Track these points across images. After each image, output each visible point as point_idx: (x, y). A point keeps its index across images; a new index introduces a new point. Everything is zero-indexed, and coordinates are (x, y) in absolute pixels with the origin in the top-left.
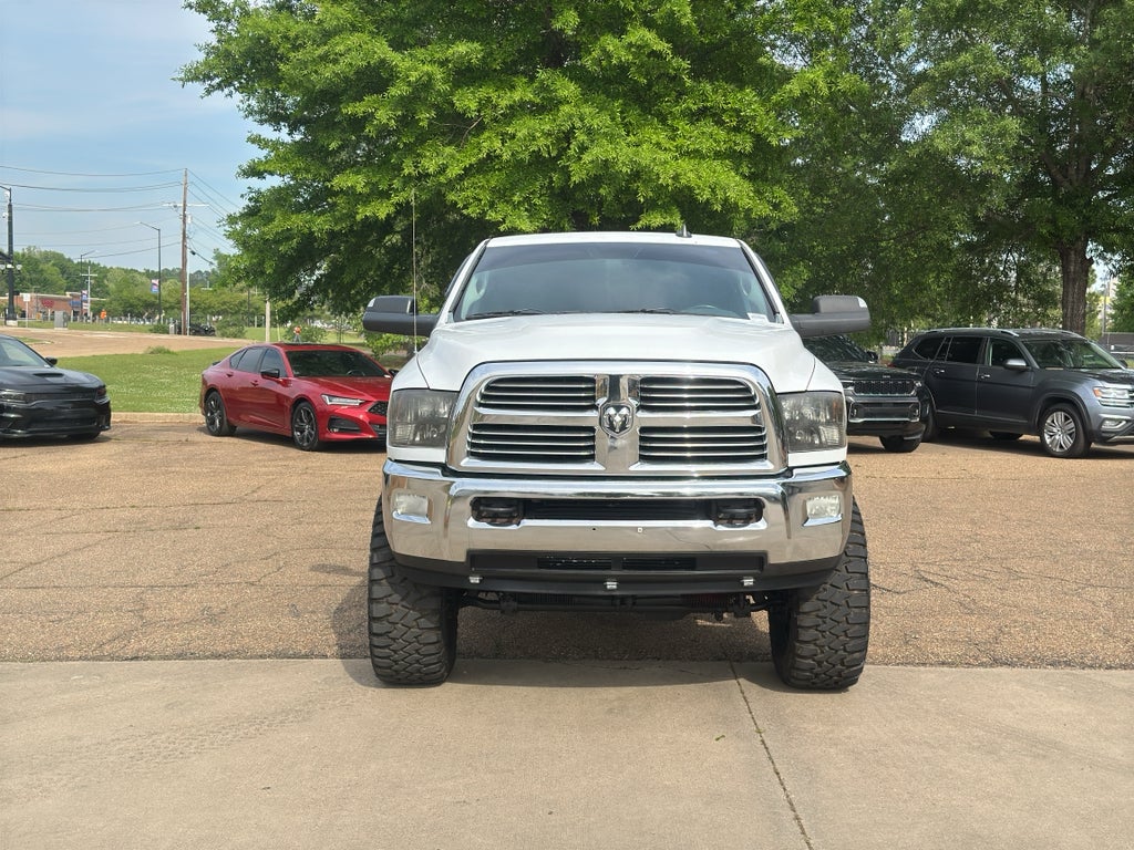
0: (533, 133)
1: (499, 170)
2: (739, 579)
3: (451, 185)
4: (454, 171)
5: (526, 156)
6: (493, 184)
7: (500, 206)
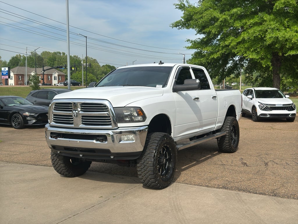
0: (255, 31)
1: (248, 42)
2: (110, 157)
3: (233, 48)
4: (234, 44)
5: (252, 38)
6: (246, 46)
7: (248, 52)
